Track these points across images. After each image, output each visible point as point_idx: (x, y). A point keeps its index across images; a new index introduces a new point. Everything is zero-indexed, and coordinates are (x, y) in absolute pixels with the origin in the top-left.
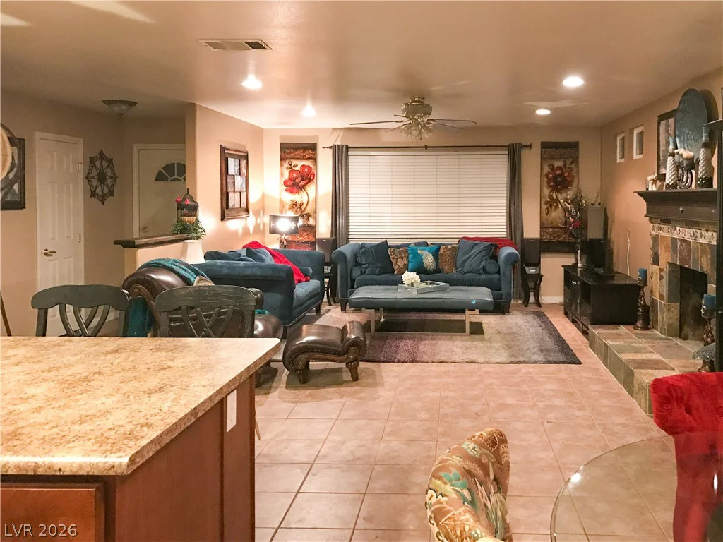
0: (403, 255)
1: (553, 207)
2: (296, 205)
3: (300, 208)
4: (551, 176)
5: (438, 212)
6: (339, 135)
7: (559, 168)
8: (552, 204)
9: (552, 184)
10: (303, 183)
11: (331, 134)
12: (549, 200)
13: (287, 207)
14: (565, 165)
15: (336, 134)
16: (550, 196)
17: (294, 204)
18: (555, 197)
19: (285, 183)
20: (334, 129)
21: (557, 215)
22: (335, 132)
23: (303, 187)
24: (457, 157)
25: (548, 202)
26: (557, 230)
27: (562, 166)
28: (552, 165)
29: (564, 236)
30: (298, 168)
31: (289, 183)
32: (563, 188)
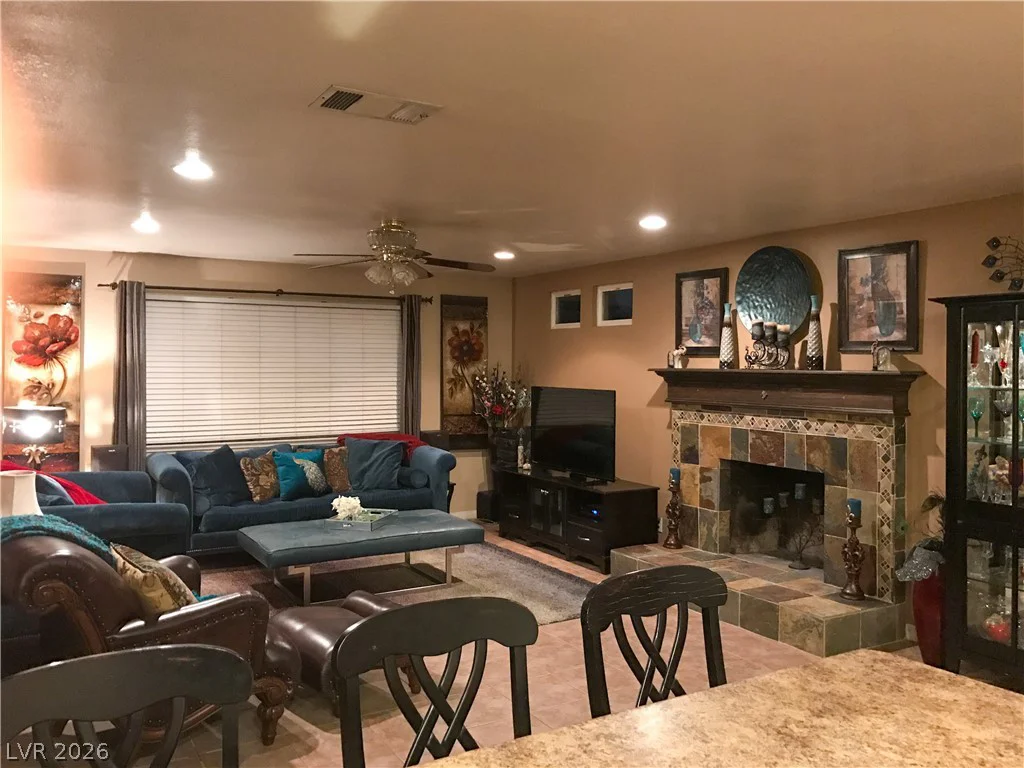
0: (268, 469)
1: (459, 387)
2: (39, 388)
3: (49, 394)
4: (455, 343)
5: (299, 395)
6: (124, 266)
7: (465, 332)
8: (457, 381)
9: (456, 354)
10: (54, 347)
11: (110, 262)
12: (453, 376)
13: (21, 391)
14: (472, 329)
15: (118, 263)
16: (455, 371)
17: (35, 387)
18: (460, 372)
19: (16, 348)
20: (116, 254)
21: (463, 398)
22: (118, 259)
23: (54, 355)
24: (326, 310)
25: (453, 379)
26: (463, 418)
27: (469, 330)
28: (456, 328)
29: (472, 426)
30: (43, 320)
31: (24, 348)
32: (469, 360)
